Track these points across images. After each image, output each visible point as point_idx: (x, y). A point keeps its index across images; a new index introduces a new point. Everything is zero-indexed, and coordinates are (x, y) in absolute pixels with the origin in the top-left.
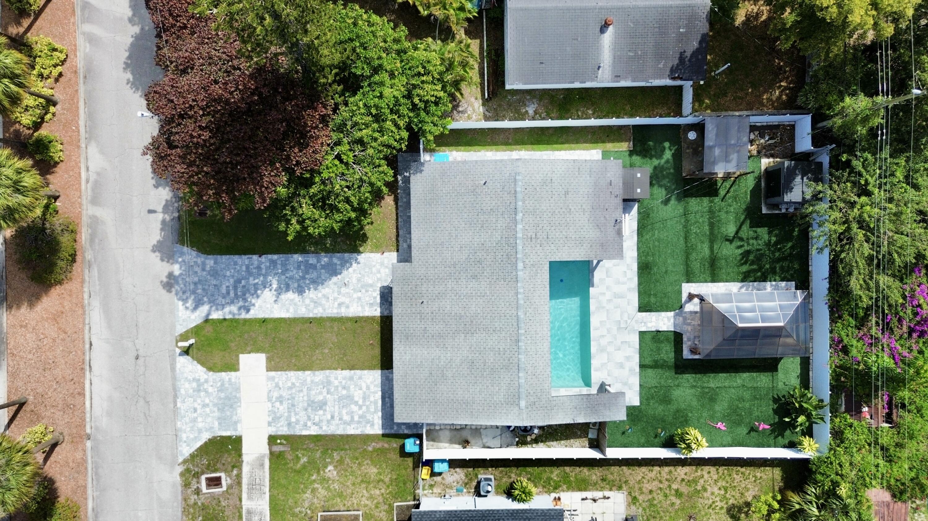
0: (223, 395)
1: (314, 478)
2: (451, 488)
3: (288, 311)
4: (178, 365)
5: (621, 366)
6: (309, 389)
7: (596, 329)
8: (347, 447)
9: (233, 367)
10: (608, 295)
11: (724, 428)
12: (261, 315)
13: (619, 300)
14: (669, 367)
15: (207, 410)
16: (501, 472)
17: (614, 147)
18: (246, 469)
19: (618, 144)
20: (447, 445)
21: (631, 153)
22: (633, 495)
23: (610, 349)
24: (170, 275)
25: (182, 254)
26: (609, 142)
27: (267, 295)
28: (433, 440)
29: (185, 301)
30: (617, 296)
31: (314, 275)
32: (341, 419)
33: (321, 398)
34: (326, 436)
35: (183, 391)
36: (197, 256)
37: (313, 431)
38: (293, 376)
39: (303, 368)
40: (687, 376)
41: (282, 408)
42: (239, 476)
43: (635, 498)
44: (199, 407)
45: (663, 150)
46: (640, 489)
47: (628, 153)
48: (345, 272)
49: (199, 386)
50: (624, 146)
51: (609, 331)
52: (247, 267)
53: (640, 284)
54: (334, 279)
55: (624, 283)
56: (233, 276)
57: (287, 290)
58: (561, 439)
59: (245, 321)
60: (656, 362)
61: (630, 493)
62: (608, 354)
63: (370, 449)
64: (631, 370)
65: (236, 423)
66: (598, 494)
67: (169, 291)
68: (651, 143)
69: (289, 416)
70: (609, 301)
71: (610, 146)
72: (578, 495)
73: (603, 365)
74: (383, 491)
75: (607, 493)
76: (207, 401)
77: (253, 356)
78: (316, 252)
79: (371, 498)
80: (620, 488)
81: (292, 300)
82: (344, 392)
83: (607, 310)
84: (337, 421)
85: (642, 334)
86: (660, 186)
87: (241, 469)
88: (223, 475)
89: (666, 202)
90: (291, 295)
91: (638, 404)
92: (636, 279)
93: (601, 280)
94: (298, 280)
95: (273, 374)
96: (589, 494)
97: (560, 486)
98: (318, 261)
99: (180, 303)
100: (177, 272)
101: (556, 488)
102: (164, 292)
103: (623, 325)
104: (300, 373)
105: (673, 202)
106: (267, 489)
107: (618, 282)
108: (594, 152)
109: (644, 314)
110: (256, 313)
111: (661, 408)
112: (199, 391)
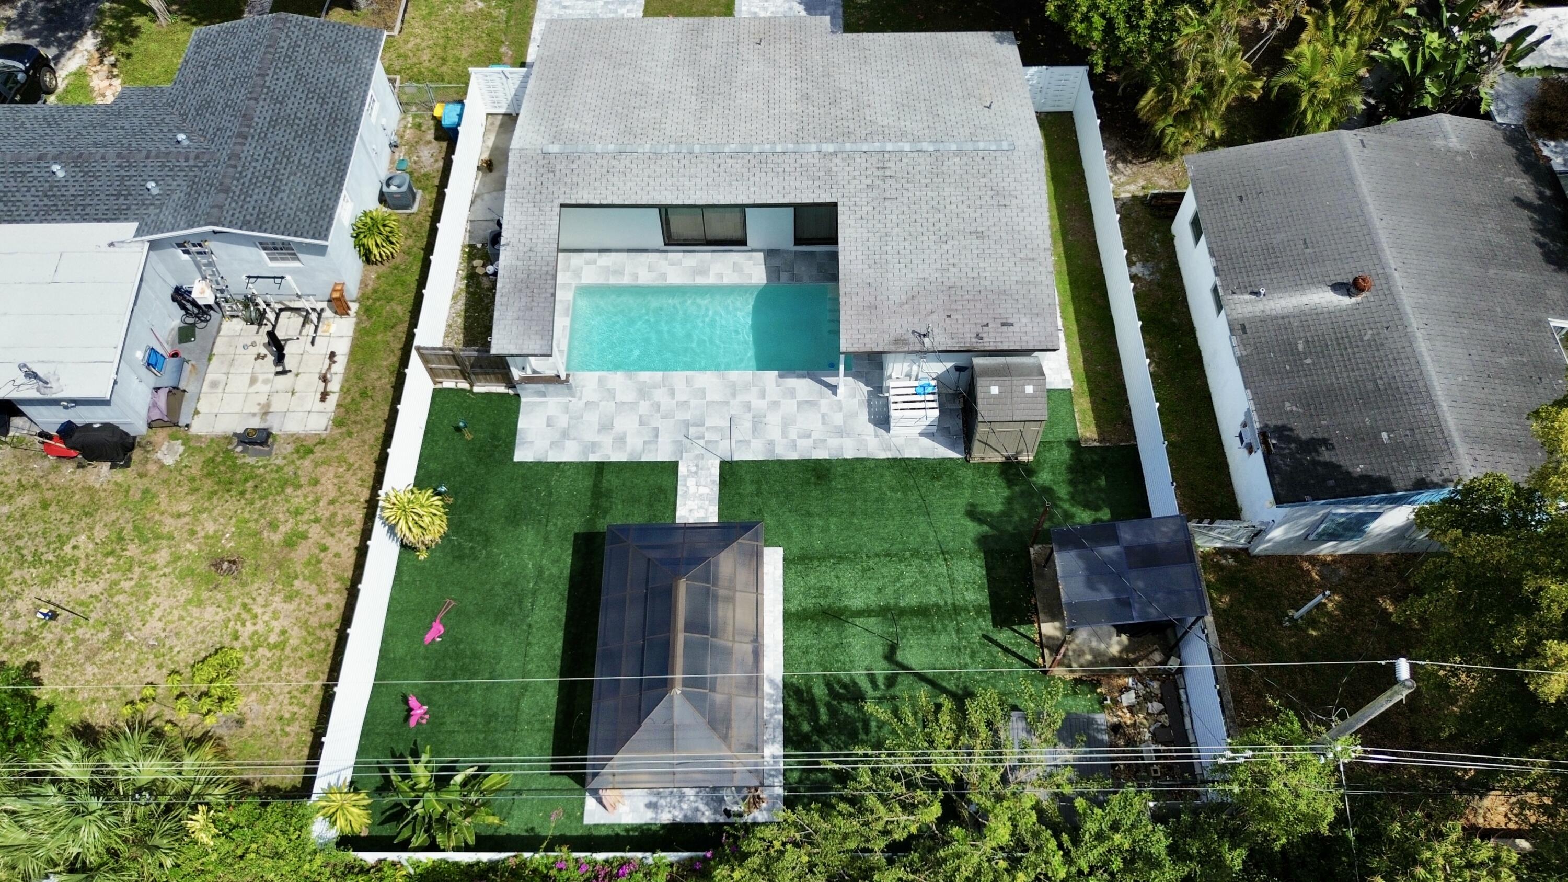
2: (409, 153)
5: (606, 427)
7: (688, 381)
8: (512, 23)
10: (759, 404)
11: (428, 638)
13: (748, 425)
14: (592, 521)
16: (420, 224)
17: (1082, 412)
19: (1090, 417)
20: (490, 143)
21: (1074, 444)
22: (318, 449)
23: (644, 407)
26: (1093, 403)
28: (501, 125)
30: (758, 423)
40: (568, 560)
43: (311, 452)
45: (1088, 505)
46: (326, 462)
47: (1074, 438)
50: (1087, 430)
51: (684, 405)
53: (781, 463)
55: (784, 434)
58: (466, 318)
60: (608, 494)
61: (322, 442)
62: (636, 403)
63: (503, 49)
64: (594, 446)
66: (335, 386)
68: (1103, 482)
70: (748, 406)
71: (1083, 405)
72: (342, 348)
73: (611, 394)
74: (426, 64)
75: (333, 400)
79: (418, 48)
80: (338, 422)
83: (727, 403)
85: (673, 467)
86: (1009, 501)
89: (973, 513)
91: (516, 459)
92: (794, 456)
93: (792, 393)
96: (339, 367)
97: (369, 317)
101: (367, 311)
103: (693, 430)
105: (973, 529)
107: (786, 424)
108: (1068, 375)
109: (716, 471)
111: (501, 503)
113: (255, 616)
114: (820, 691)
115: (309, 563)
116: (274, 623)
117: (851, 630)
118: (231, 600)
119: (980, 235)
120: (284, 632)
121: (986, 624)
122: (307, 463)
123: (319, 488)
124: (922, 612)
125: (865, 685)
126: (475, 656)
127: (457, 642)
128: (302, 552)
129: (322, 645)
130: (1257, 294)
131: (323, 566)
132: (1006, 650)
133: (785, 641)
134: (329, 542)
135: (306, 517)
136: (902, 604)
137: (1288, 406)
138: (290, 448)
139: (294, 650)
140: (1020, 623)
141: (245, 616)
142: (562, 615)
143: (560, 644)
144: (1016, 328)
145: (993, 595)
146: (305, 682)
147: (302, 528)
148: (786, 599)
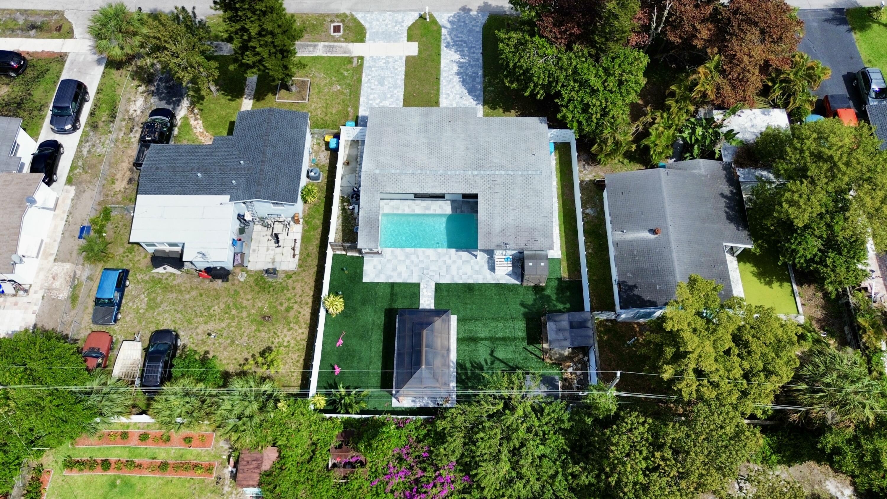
0: (392, 34)
1: (334, 78)
2: (316, 156)
3: (445, 67)
4: (413, 13)
5: (394, 269)
6: (392, 77)
7: (423, 252)
8: (352, 96)
9: (410, 38)
10: (449, 262)
11: (338, 345)
12: (443, 53)
13: (445, 269)
14: (391, 304)
15: (384, 26)
16: (323, 187)
17: (563, 267)
18: (344, 45)
19: (566, 269)
20: (347, 153)
21: (560, 280)
22: (294, 276)
23: (408, 262)
24: (470, 10)
25: (483, 16)
26: (568, 264)
27: (457, 57)
28: (351, 145)
29: (454, 17)
30: (448, 268)
31: (468, 81)
32: (371, 94)
33: (386, 83)
34: (360, 86)
35: (396, 15)
36: (482, 23)
37: (364, 79)
38: (402, 69)
39: (407, 75)
40: (383, 318)
41: (381, 63)
42: (340, 41)
43: (291, 277)
44: (386, 22)
45: (563, 303)
46: (297, 281)
47: (559, 277)
48: (470, 97)
49: (400, 23)
50: (564, 274)
51: (422, 261)
52: (474, 47)
53: (457, 284)
54: (466, 92)
55: (458, 273)
56: (469, 40)
57: (459, 67)
58: (343, 226)
59: (439, 46)
60: (396, 295)
61: (295, 273)
62: (405, 260)
63: (349, 109)
64: (390, 277)
65: (374, 40)
66: (297, 252)
67: (460, 9)
68: (568, 294)
69: (375, 67)
70: (445, 262)
71: (564, 264)
72: (299, 237)
73: (396, 257)
74: (319, 116)
75: (297, 257)
76: (389, 26)
77: (417, 49)
78: (484, 82)
79: (316, 108)
80: (300, 266)
81: (452, 69)
82: (389, 96)
83: (437, 261)
84: (369, 91)
85: (419, 284)
86: (535, 300)
87: (344, 42)
88: (341, 33)
89: (522, 305)
90: (455, 68)
91: (364, 281)
92: (461, 282)
93: (461, 257)
94: (465, 72)
95: (404, 59)
96: (298, 244)
97: (307, 225)
98: (478, 83)
99: (452, 15)
100: (471, 13)
101: (306, 222)
102: (460, 7)
103: (425, 271)
104: (404, 73)
105: (522, 310)
106: (329, 55)
107: (459, 269)
108: (560, 253)
109: (434, 287)
110: (444, 51)
111: (359, 297)
112: (396, 22)
113: (278, 336)
114: (468, 365)
115: (294, 318)
116: (285, 339)
117: (480, 345)
118: (269, 330)
119: (528, 207)
120: (288, 342)
121: (525, 344)
122: (290, 281)
123: (295, 291)
124: (504, 339)
125: (483, 363)
126: (354, 351)
127: (347, 346)
128: (292, 314)
129: (302, 347)
130: (623, 231)
131: (300, 319)
132: (531, 353)
133: (457, 348)
134: (300, 310)
135: (292, 301)
136: (497, 336)
137: (628, 274)
138: (283, 275)
139: (293, 348)
140: (537, 344)
141: (275, 336)
142: (382, 338)
143: (381, 348)
144: (539, 242)
145: (528, 334)
146: (297, 359)
147: (291, 305)
148: (458, 334)
